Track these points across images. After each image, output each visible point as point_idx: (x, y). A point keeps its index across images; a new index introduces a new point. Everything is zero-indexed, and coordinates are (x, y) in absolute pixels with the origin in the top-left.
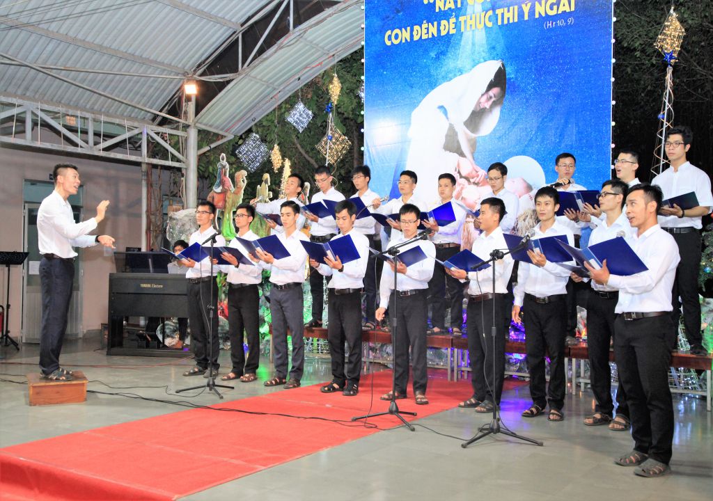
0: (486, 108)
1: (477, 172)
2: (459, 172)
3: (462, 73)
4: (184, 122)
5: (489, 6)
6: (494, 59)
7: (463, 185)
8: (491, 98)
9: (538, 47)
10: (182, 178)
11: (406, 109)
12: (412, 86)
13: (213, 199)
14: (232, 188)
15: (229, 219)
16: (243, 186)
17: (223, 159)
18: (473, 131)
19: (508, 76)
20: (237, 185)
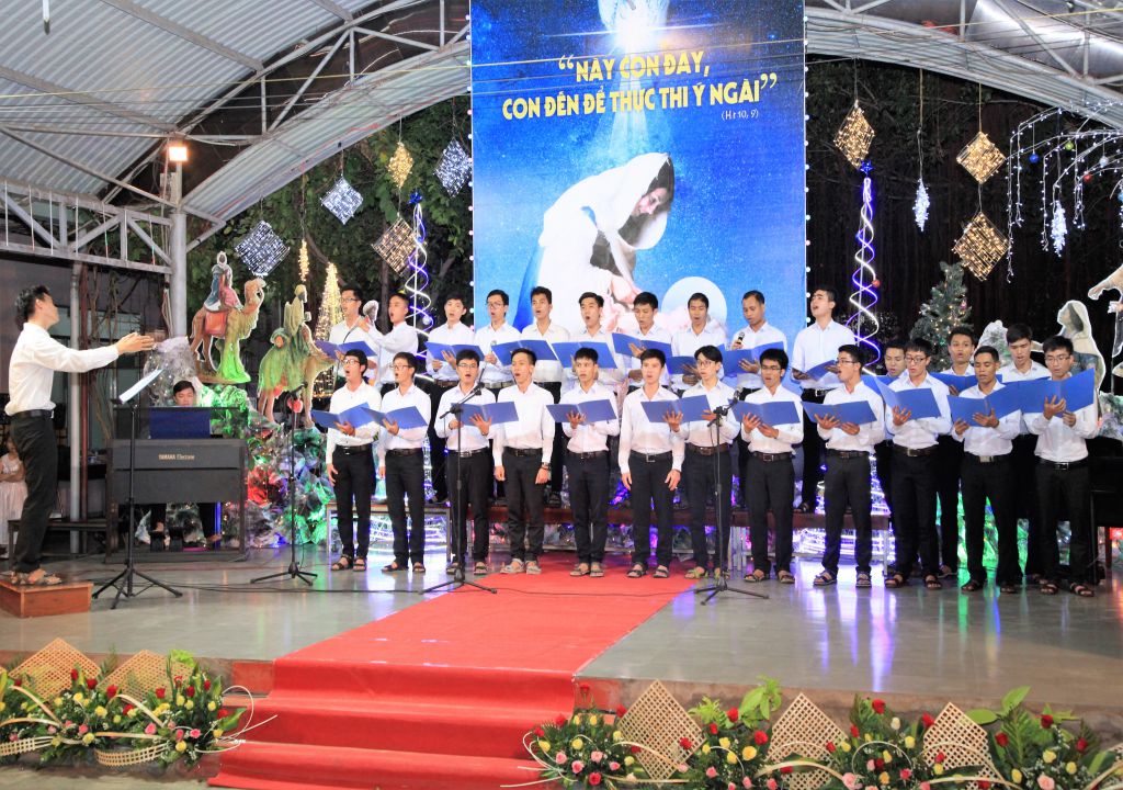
0: (647, 214)
2: (613, 295)
3: (614, 167)
4: (167, 202)
5: (650, 82)
6: (657, 151)
7: (619, 312)
8: (654, 201)
9: (715, 141)
10: (166, 291)
11: (536, 208)
12: (543, 177)
13: (204, 320)
14: (239, 305)
15: (233, 353)
16: (259, 302)
17: (222, 260)
18: (631, 243)
19: (676, 175)
20: (249, 300)
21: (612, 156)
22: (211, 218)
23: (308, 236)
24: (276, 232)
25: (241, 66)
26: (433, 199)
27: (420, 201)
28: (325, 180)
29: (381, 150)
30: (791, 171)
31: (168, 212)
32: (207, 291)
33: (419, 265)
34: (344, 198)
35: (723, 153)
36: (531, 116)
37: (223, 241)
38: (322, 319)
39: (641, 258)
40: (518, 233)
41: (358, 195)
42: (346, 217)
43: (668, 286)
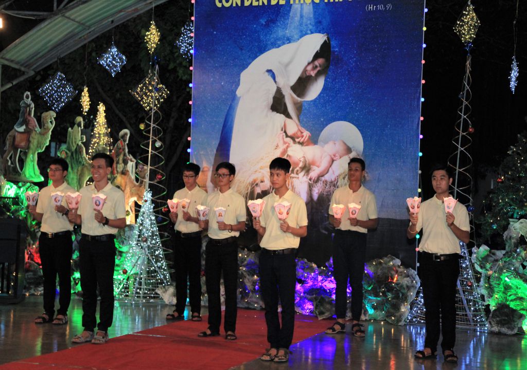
0: (311, 76)
1: (302, 133)
2: (285, 132)
3: (290, 42)
6: (320, 32)
7: (289, 144)
8: (316, 67)
9: (360, 26)
11: (236, 70)
12: (241, 48)
13: (14, 138)
14: (38, 129)
15: (33, 161)
16: (52, 127)
17: (27, 97)
18: (299, 96)
19: (332, 50)
20: (44, 126)
21: (289, 35)
24: (68, 80)
30: (413, 48)
34: (114, 59)
35: (366, 34)
36: (234, 5)
37: (34, 85)
38: (94, 140)
39: (306, 106)
40: (223, 87)
41: (124, 58)
42: (115, 71)
43: (324, 127)
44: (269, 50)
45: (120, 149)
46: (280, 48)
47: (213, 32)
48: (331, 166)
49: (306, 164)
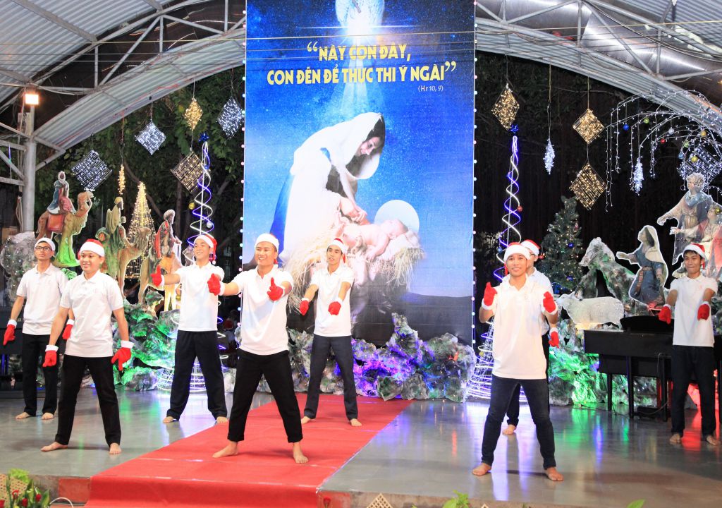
0: (366, 155)
1: (358, 212)
2: (341, 211)
3: (344, 120)
4: (22, 134)
5: (370, 64)
6: (374, 111)
7: (345, 223)
8: (371, 146)
9: (413, 106)
10: (19, 198)
11: (289, 148)
12: (294, 126)
13: (47, 220)
14: (73, 210)
15: (68, 244)
16: (88, 208)
17: (62, 177)
18: (354, 174)
19: (386, 129)
20: (80, 207)
21: (343, 114)
22: (55, 147)
23: (125, 163)
24: (102, 159)
25: (81, 38)
26: (216, 140)
27: (206, 140)
28: (139, 123)
29: (179, 103)
30: (465, 129)
31: (23, 141)
32: (50, 200)
33: (205, 185)
34: (152, 136)
35: (419, 114)
36: (287, 83)
37: (63, 163)
38: (134, 222)
39: (361, 185)
40: (276, 165)
41: (163, 134)
42: (153, 149)
43: (380, 206)
44: (323, 128)
45: (165, 230)
46: (335, 126)
47: (264, 110)
48: (387, 245)
49: (362, 244)
